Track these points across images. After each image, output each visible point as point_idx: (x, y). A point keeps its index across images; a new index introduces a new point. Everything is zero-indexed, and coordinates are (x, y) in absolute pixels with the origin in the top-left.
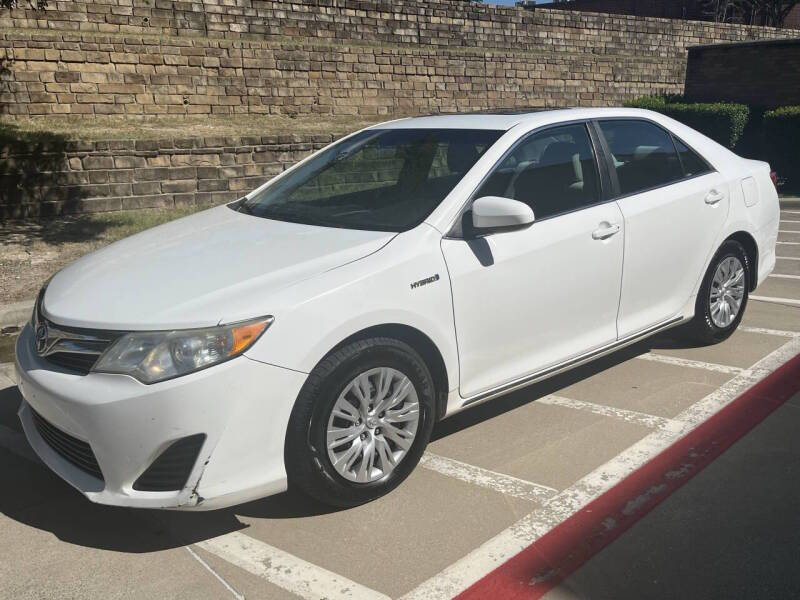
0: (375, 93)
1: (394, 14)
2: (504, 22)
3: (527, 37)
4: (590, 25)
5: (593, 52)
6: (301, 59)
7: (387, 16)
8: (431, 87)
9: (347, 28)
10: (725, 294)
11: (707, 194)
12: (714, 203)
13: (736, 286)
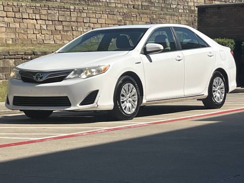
0: (4, 29)
8: (38, 27)
10: (218, 91)
11: (208, 53)
12: (211, 56)
13: (221, 89)
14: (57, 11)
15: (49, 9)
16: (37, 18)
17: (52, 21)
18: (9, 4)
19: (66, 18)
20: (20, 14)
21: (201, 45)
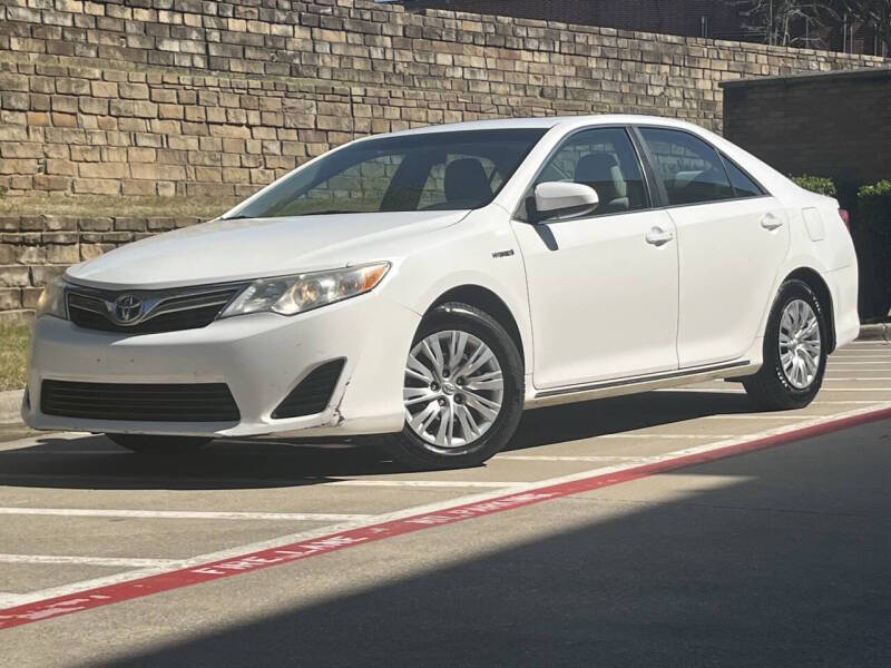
0: (150, 155)
1: (158, 10)
2: (368, 34)
3: (415, 64)
4: (533, 44)
5: (542, 95)
6: (14, 88)
7: (144, 15)
8: (254, 146)
9: (69, 36)
10: (797, 348)
11: (763, 217)
12: (772, 228)
13: (809, 339)
14: (314, 103)
15: (289, 94)
16: (251, 122)
17: (297, 129)
18: (165, 80)
19: (338, 122)
20: (199, 110)
21: (737, 189)
